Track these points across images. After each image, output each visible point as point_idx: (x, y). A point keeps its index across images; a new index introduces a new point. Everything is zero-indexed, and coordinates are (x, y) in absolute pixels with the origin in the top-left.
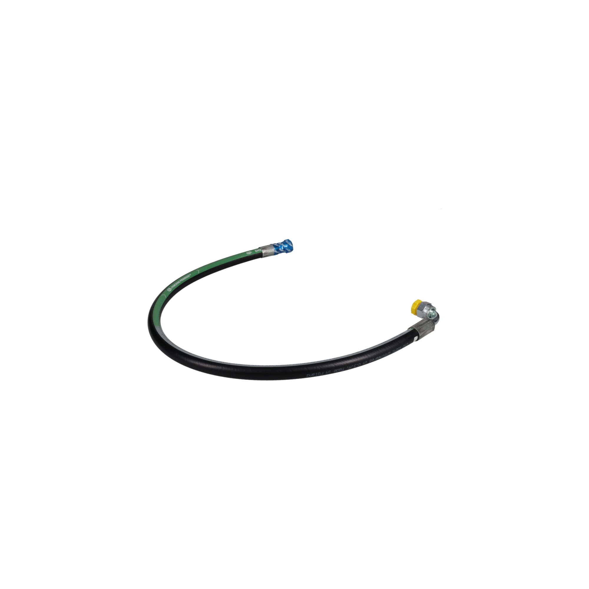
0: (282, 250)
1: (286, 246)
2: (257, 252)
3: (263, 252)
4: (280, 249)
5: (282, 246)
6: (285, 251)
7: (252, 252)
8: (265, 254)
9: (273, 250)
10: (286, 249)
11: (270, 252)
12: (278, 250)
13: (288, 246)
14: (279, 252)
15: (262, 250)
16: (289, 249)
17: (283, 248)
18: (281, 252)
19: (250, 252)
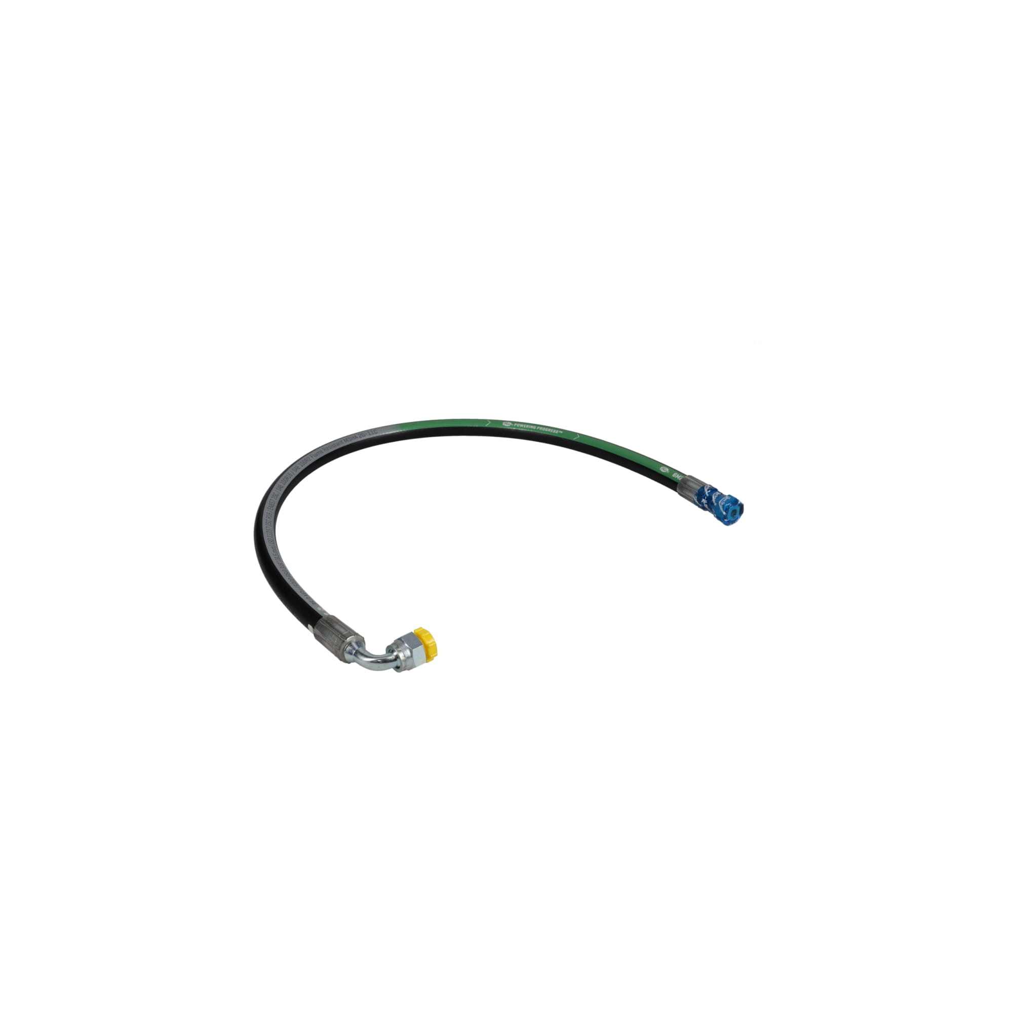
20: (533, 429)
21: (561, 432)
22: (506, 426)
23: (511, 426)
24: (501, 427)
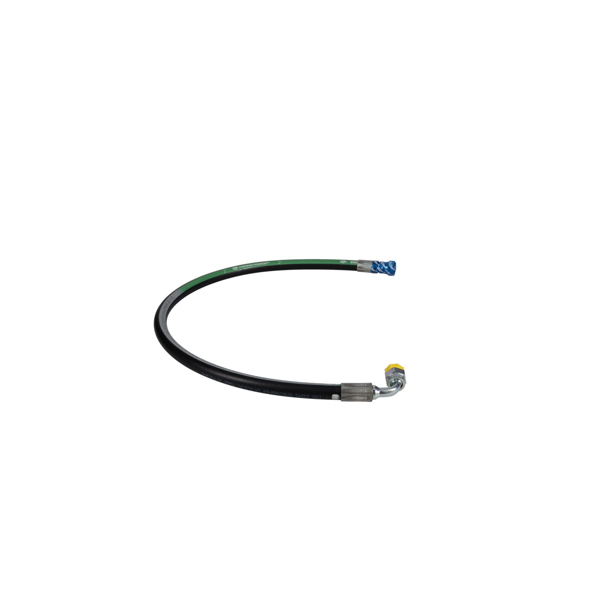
0: (380, 270)
1: (386, 268)
2: (352, 263)
3: (358, 266)
4: (378, 268)
5: (382, 265)
6: (384, 272)
7: (347, 262)
8: (360, 267)
9: (370, 266)
10: (386, 270)
11: (366, 268)
12: (375, 268)
13: (388, 268)
14: (376, 271)
15: (358, 264)
16: (389, 271)
17: (382, 268)
18: (378, 272)
19: (345, 261)
20: (251, 266)
21: (269, 263)
22: (236, 269)
23: (238, 269)
24: (233, 271)
